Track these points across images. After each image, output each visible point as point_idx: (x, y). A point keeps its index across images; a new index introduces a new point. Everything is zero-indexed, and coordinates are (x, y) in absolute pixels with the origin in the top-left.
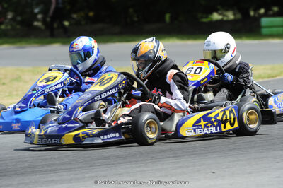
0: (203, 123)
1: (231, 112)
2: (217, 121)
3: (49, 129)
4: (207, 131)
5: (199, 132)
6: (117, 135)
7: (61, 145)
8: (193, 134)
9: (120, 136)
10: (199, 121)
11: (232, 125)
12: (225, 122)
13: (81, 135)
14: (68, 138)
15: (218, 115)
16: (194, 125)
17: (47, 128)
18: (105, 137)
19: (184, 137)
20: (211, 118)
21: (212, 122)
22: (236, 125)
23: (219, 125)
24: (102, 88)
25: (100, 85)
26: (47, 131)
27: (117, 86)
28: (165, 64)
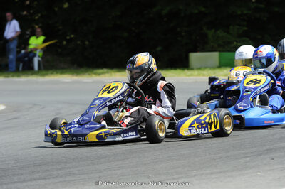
0: (196, 125)
1: (215, 116)
2: (205, 123)
3: (72, 129)
4: (198, 132)
5: (194, 132)
6: (134, 133)
7: (86, 142)
8: (190, 134)
9: (136, 134)
10: (193, 123)
11: (216, 127)
12: (210, 124)
13: (103, 134)
14: (92, 136)
15: (206, 119)
16: (190, 126)
18: (125, 135)
20: (201, 120)
21: (202, 124)
22: (218, 127)
23: (207, 127)
24: (111, 95)
25: (108, 93)
26: (71, 131)
27: (123, 93)
28: (156, 75)
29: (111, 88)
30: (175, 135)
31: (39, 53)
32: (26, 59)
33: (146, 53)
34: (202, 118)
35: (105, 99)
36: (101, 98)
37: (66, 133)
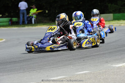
0: (88, 43)
2: (91, 42)
4: (89, 46)
5: (87, 46)
7: (46, 51)
8: (86, 47)
10: (87, 42)
11: (95, 43)
12: (93, 42)
13: (53, 47)
14: (48, 48)
15: (91, 40)
17: (38, 45)
19: (84, 48)
20: (90, 41)
21: (90, 43)
23: (92, 43)
24: (53, 31)
25: (52, 30)
26: (38, 46)
27: (58, 30)
28: (68, 23)
29: (52, 28)
30: (80, 47)
31: (34, 16)
32: (29, 19)
33: (64, 14)
34: (90, 40)
35: (51, 33)
36: (49, 33)
37: (36, 47)
